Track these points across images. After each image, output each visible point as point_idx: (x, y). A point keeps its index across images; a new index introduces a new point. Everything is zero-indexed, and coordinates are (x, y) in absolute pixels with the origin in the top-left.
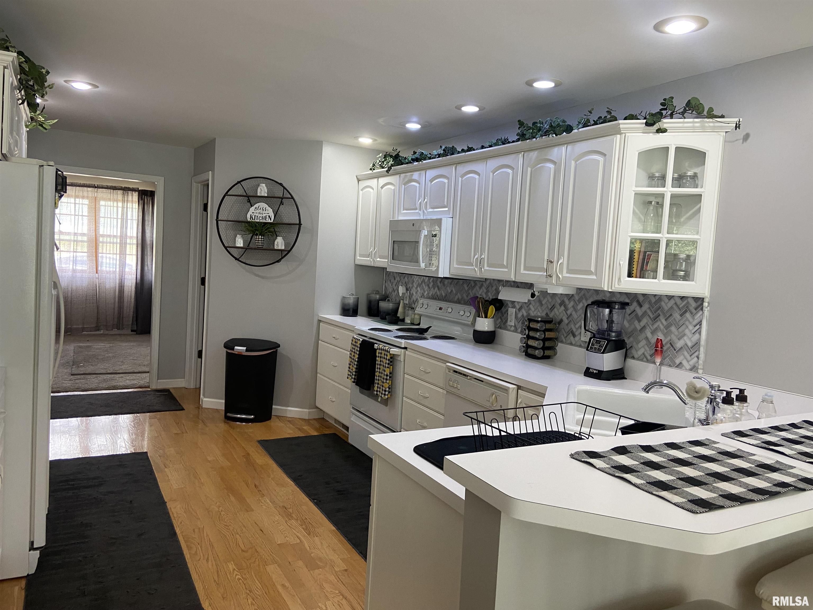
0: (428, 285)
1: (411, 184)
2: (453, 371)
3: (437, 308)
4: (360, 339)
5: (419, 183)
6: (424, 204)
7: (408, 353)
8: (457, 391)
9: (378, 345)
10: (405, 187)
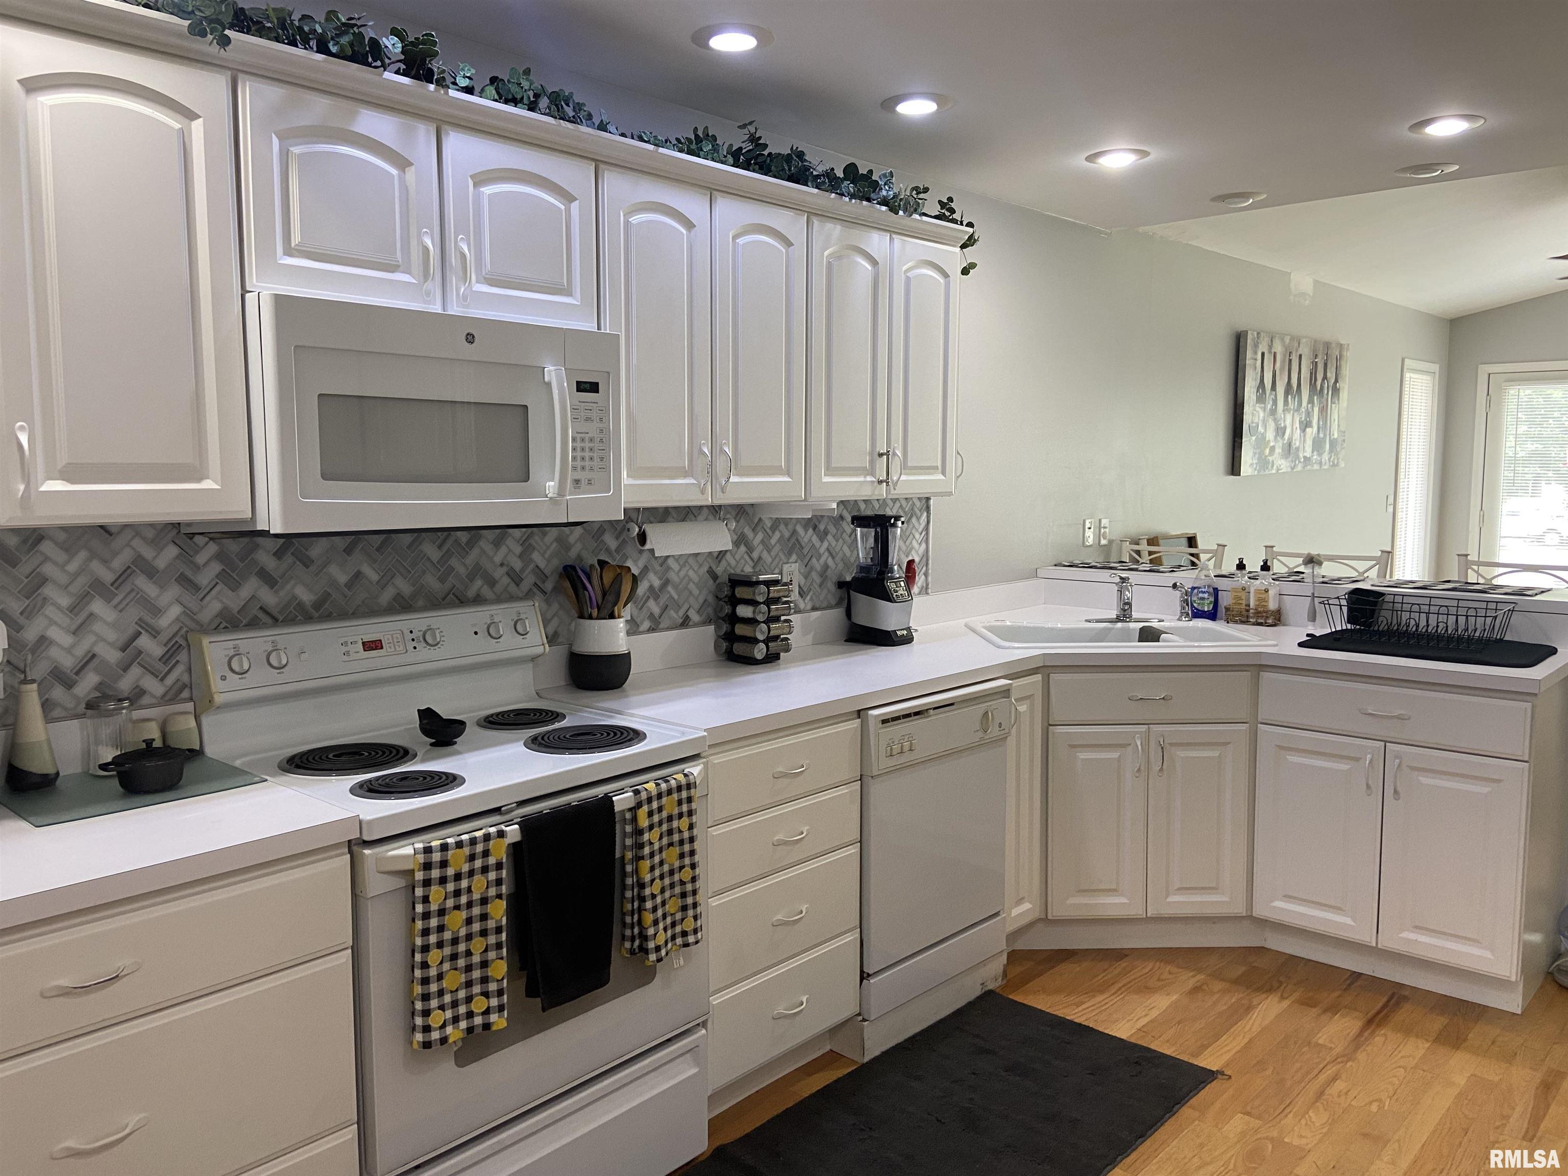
0: (186, 581)
1: (343, 152)
2: (884, 722)
3: (350, 647)
4: (503, 827)
5: (402, 163)
6: (453, 260)
7: (716, 760)
8: (906, 758)
9: (633, 791)
10: (291, 149)
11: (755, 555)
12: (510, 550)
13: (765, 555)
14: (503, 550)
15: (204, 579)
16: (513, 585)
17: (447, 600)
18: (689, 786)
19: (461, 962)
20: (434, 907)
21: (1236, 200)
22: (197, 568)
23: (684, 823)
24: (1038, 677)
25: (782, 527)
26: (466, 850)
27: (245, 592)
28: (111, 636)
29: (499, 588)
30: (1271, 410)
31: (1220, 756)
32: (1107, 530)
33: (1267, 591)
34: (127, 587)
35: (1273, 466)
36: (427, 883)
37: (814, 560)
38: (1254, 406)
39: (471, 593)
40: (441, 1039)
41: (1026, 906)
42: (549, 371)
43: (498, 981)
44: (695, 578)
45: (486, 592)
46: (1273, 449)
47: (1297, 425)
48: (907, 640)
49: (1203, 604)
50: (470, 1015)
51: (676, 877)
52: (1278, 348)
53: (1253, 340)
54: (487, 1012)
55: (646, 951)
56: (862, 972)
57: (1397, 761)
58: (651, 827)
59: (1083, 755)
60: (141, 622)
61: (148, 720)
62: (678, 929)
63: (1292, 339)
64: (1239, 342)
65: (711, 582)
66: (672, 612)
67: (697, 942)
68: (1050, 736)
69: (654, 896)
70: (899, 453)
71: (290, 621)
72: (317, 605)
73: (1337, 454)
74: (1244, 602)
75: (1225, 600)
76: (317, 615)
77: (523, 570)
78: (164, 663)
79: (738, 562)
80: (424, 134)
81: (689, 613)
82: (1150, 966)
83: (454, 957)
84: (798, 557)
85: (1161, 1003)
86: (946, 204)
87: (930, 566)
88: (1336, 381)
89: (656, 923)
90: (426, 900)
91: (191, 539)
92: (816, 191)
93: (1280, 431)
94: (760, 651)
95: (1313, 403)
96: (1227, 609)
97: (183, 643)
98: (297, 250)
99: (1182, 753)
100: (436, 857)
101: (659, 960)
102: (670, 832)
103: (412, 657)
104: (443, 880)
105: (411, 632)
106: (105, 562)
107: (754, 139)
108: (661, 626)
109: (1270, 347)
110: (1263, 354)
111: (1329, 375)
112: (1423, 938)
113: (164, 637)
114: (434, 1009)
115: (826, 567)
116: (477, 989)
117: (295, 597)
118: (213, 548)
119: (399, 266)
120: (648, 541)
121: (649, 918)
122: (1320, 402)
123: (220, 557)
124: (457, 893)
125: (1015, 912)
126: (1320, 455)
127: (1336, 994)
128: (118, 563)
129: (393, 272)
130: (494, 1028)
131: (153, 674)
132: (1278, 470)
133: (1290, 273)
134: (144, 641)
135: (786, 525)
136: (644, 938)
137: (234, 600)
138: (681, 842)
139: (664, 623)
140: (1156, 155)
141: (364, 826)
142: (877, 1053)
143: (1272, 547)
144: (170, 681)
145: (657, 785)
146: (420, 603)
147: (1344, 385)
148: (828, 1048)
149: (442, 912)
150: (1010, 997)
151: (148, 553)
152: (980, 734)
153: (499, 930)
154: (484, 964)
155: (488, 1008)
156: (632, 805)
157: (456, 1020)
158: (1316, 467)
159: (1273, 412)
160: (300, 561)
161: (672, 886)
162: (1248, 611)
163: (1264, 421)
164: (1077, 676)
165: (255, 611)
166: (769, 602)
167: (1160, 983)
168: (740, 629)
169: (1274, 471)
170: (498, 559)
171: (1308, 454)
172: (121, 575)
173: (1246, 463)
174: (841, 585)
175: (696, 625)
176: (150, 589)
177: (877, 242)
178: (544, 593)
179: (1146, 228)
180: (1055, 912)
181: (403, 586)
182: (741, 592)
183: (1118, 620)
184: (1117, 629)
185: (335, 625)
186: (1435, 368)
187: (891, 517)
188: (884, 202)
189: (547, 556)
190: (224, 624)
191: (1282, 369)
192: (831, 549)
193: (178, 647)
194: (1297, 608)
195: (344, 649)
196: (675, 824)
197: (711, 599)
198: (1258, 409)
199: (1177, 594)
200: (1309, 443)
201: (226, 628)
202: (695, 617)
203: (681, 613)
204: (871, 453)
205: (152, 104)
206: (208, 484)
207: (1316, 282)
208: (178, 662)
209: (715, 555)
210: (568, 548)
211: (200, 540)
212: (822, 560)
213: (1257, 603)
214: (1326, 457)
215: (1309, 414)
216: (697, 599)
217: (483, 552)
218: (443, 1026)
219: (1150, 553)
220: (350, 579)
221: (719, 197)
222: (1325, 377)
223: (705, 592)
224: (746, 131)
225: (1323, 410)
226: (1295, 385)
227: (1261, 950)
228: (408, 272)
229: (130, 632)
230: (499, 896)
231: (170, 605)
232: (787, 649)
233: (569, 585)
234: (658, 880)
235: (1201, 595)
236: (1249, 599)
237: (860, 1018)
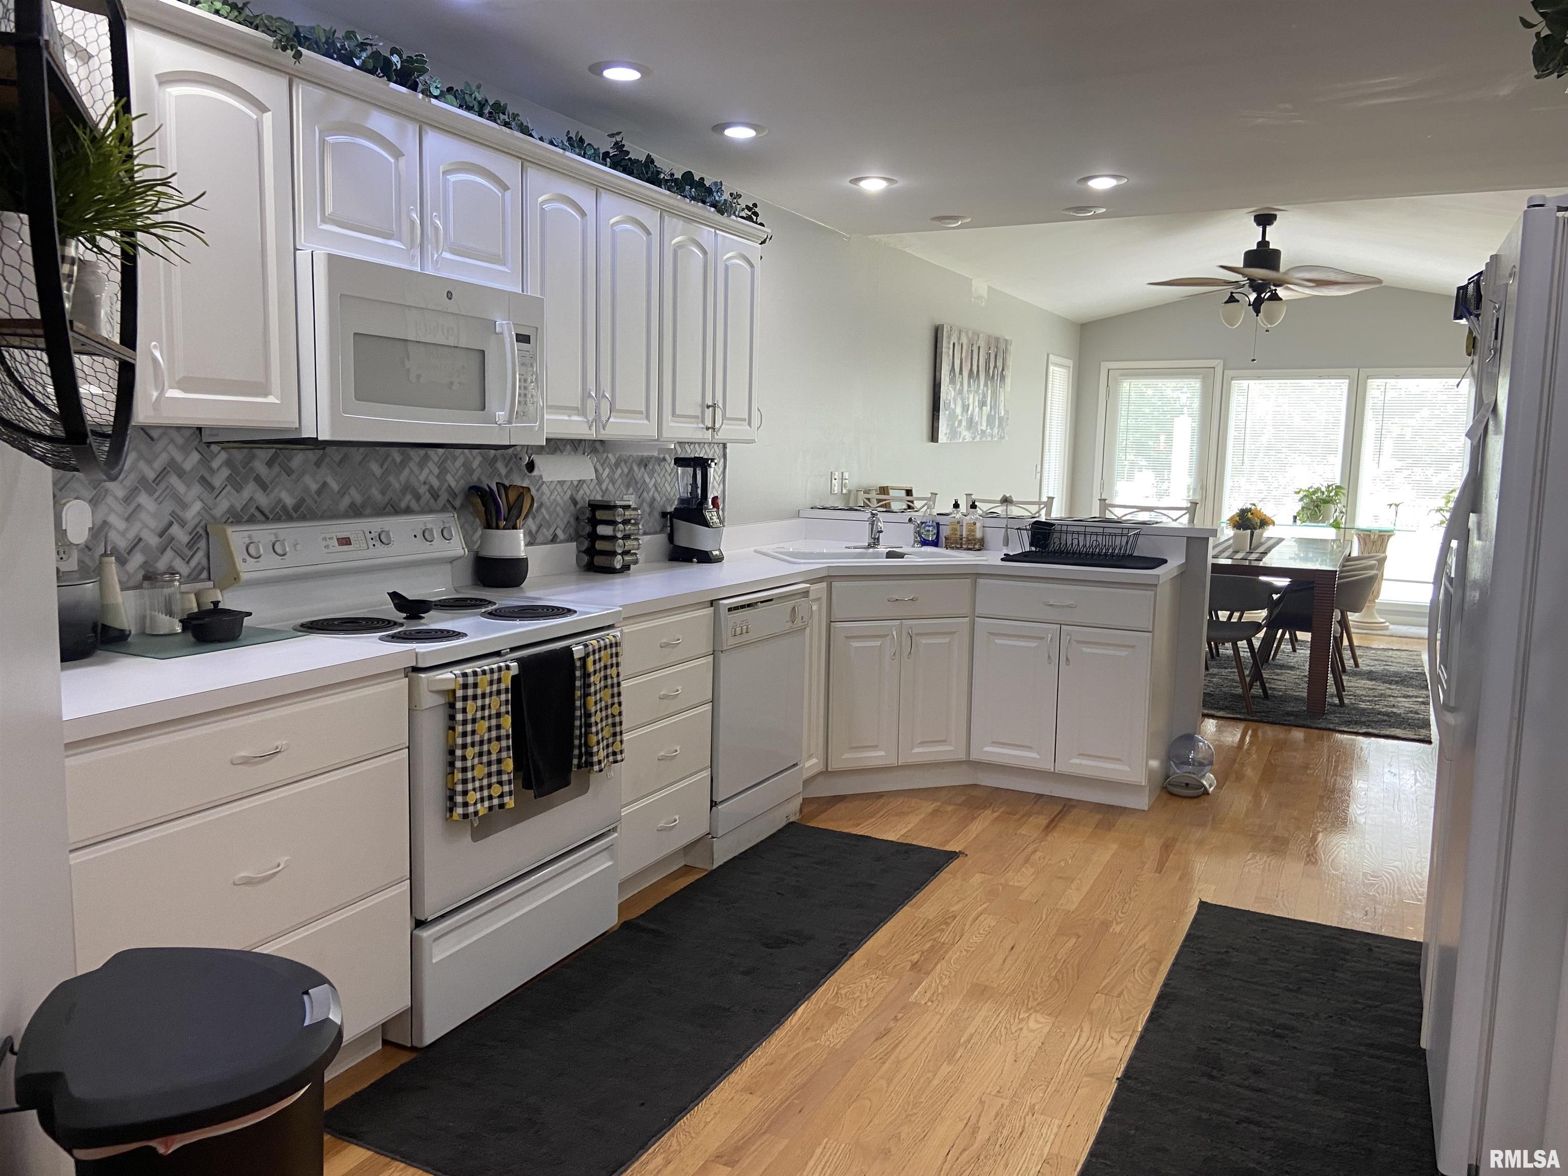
0: (205, 482)
1: (360, 143)
2: (730, 610)
3: (329, 542)
4: (508, 663)
5: (398, 154)
6: (429, 231)
7: (626, 630)
8: (745, 637)
9: (584, 645)
10: (326, 139)
11: (604, 487)
12: (431, 471)
13: (611, 487)
14: (426, 471)
15: (218, 481)
16: (432, 500)
17: (387, 510)
18: (617, 645)
19: (485, 759)
20: (469, 717)
21: (951, 221)
22: (212, 472)
23: (614, 671)
24: (824, 585)
25: (623, 464)
26: (488, 677)
27: (246, 493)
28: (153, 524)
29: (423, 501)
30: (959, 389)
31: (950, 642)
32: (847, 481)
33: (975, 524)
34: (163, 486)
35: (960, 436)
36: (465, 698)
37: (645, 494)
38: (948, 386)
39: (403, 505)
40: (474, 812)
41: (814, 761)
42: (501, 325)
43: (508, 773)
44: (561, 502)
45: (414, 505)
46: (960, 421)
47: (977, 404)
48: (719, 559)
49: (929, 535)
50: (490, 798)
51: (609, 711)
52: (964, 340)
53: (947, 332)
54: (501, 796)
55: (592, 764)
56: (712, 801)
57: (1068, 637)
58: (595, 672)
59: (855, 644)
60: (173, 514)
61: (188, 593)
62: (610, 750)
63: (973, 333)
64: (937, 334)
65: (572, 508)
66: (545, 530)
67: (622, 760)
68: (832, 631)
69: (597, 724)
70: (721, 406)
71: (278, 519)
72: (296, 508)
73: (1003, 429)
74: (959, 533)
75: (945, 532)
76: (295, 516)
77: (439, 489)
78: (189, 549)
79: (591, 491)
80: (412, 129)
81: (556, 532)
82: (901, 800)
83: (481, 754)
84: (634, 490)
85: (913, 821)
86: (752, 208)
87: (726, 503)
88: (1003, 370)
89: (598, 743)
90: (464, 710)
91: (208, 447)
92: (668, 192)
93: (965, 408)
94: (618, 563)
95: (987, 386)
96: (946, 538)
97: (203, 533)
98: (329, 219)
99: (924, 641)
100: (471, 680)
101: (601, 771)
102: (606, 678)
103: (372, 552)
104: (475, 697)
105: (370, 532)
106: (149, 462)
107: (619, 146)
108: (537, 541)
109: (959, 338)
110: (954, 344)
111: (998, 364)
112: (1086, 762)
113: (190, 526)
114: (470, 791)
115: (654, 499)
116: (494, 779)
117: (280, 500)
118: (223, 456)
119: (393, 235)
120: (536, 469)
121: (594, 739)
122: (992, 386)
123: (229, 463)
124: (483, 708)
125: (807, 765)
126: (992, 429)
127: (1028, 807)
128: (158, 464)
129: (388, 239)
130: (507, 807)
131: (182, 557)
132: (964, 439)
133: (972, 280)
134: (175, 530)
135: (626, 462)
136: (591, 754)
137: (239, 500)
138: (612, 686)
139: (540, 538)
140: (901, 183)
141: (419, 656)
142: (721, 863)
143: (971, 495)
144: (193, 563)
145: (598, 641)
146: (368, 511)
147: (1008, 374)
148: (683, 864)
149: (474, 721)
150: (808, 824)
151: (179, 458)
152: (790, 624)
153: (507, 737)
154: (499, 761)
155: (502, 793)
156: (583, 655)
157: (482, 800)
158: (989, 439)
159: (961, 391)
160: (284, 470)
161: (607, 717)
162: (961, 539)
163: (954, 398)
164: (851, 584)
165: (253, 510)
166: (626, 522)
167: (909, 810)
168: (600, 545)
169: (961, 440)
170: (422, 478)
171: (984, 428)
172: (161, 473)
173: (942, 432)
174: (664, 515)
175: (561, 542)
176: (181, 487)
177: (706, 234)
178: (455, 508)
179: (875, 236)
180: (834, 766)
181: (355, 495)
182: (600, 515)
183: (869, 546)
184: (870, 553)
185: (308, 524)
186: (1070, 363)
187: (709, 459)
188: (714, 205)
189: (456, 478)
190: (231, 520)
191: (966, 357)
192: (657, 486)
193: (198, 538)
194: (995, 537)
195: (325, 543)
196: (609, 672)
197: (572, 521)
198: (950, 389)
199: (912, 526)
200: (985, 418)
201: (232, 522)
202: (561, 535)
203: (552, 530)
204: (702, 406)
205: (240, 100)
206: (271, 399)
207: (989, 287)
208: (198, 548)
209: (575, 483)
210: (471, 471)
211: (214, 448)
212: (651, 494)
213: (968, 533)
214: (996, 431)
215: (985, 395)
216: (562, 520)
217: (412, 471)
218: (475, 804)
219: (879, 501)
220: (319, 488)
221: (603, 194)
222: (995, 366)
223: (568, 515)
224: (614, 140)
225: (994, 393)
226: (975, 372)
227: (975, 786)
228: (400, 240)
229: (165, 521)
230: (507, 713)
231: (193, 502)
232: (636, 562)
233: (479, 501)
234: (598, 712)
235: (927, 528)
236: (962, 531)
237: (710, 836)
